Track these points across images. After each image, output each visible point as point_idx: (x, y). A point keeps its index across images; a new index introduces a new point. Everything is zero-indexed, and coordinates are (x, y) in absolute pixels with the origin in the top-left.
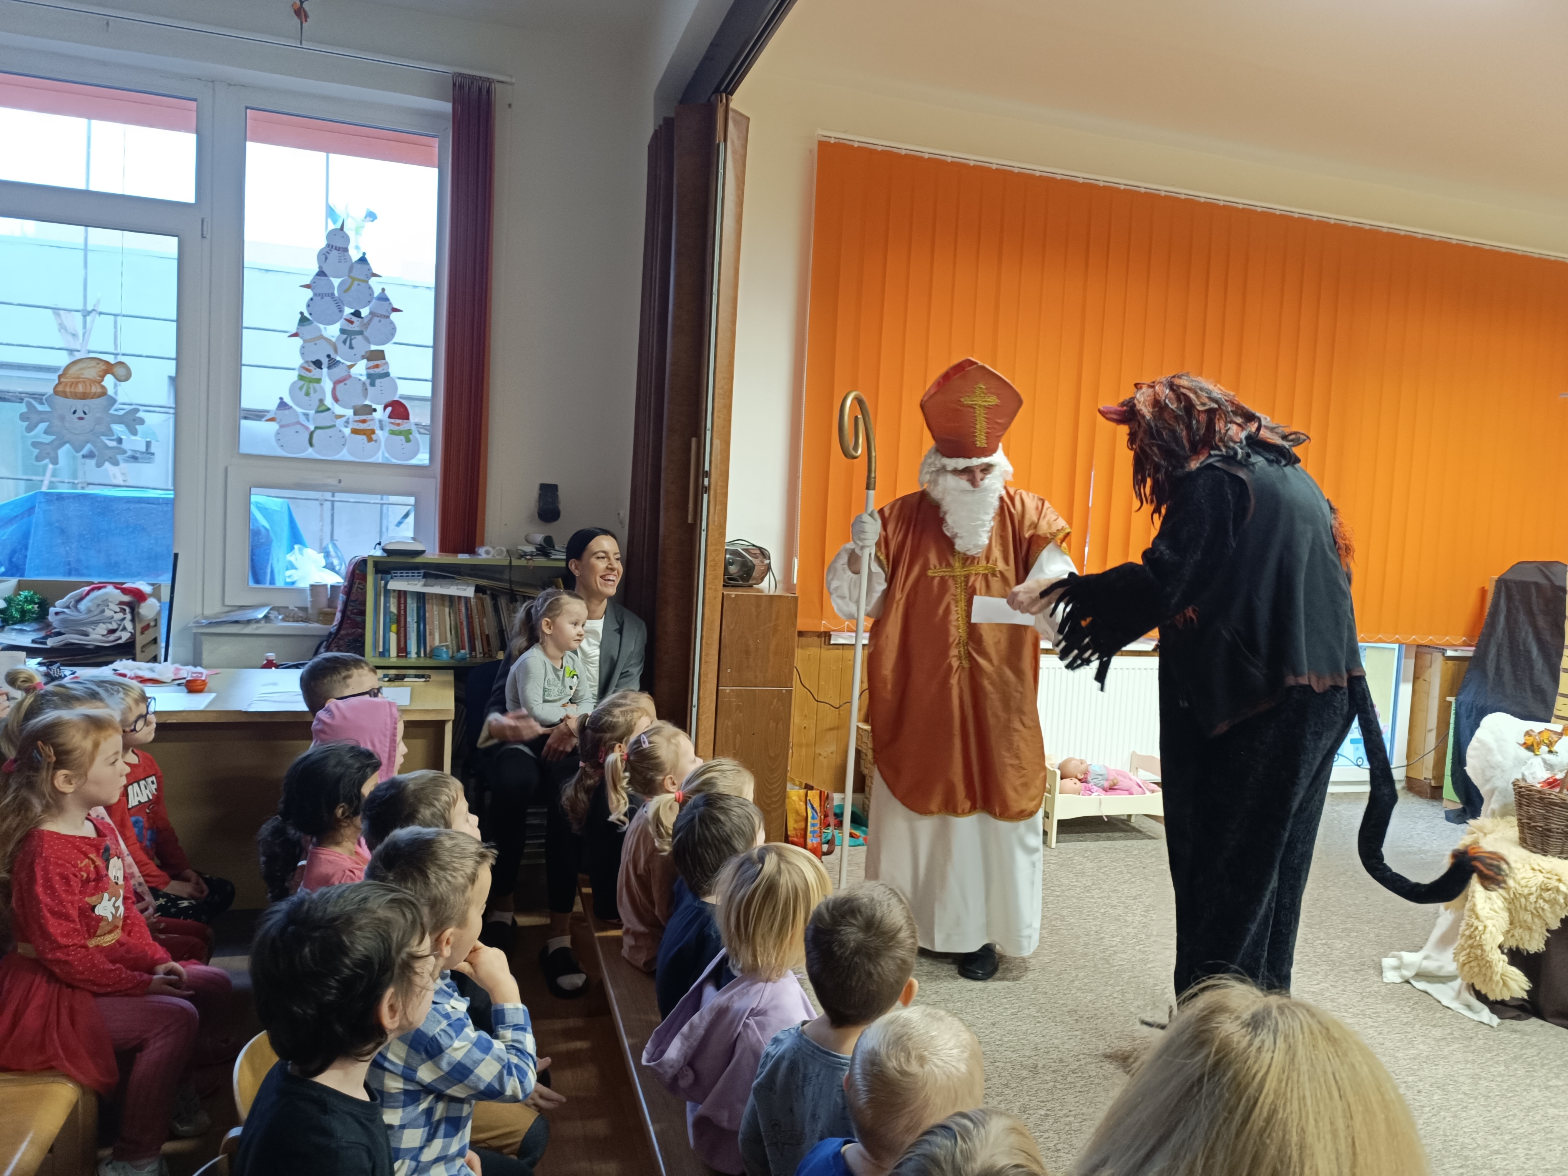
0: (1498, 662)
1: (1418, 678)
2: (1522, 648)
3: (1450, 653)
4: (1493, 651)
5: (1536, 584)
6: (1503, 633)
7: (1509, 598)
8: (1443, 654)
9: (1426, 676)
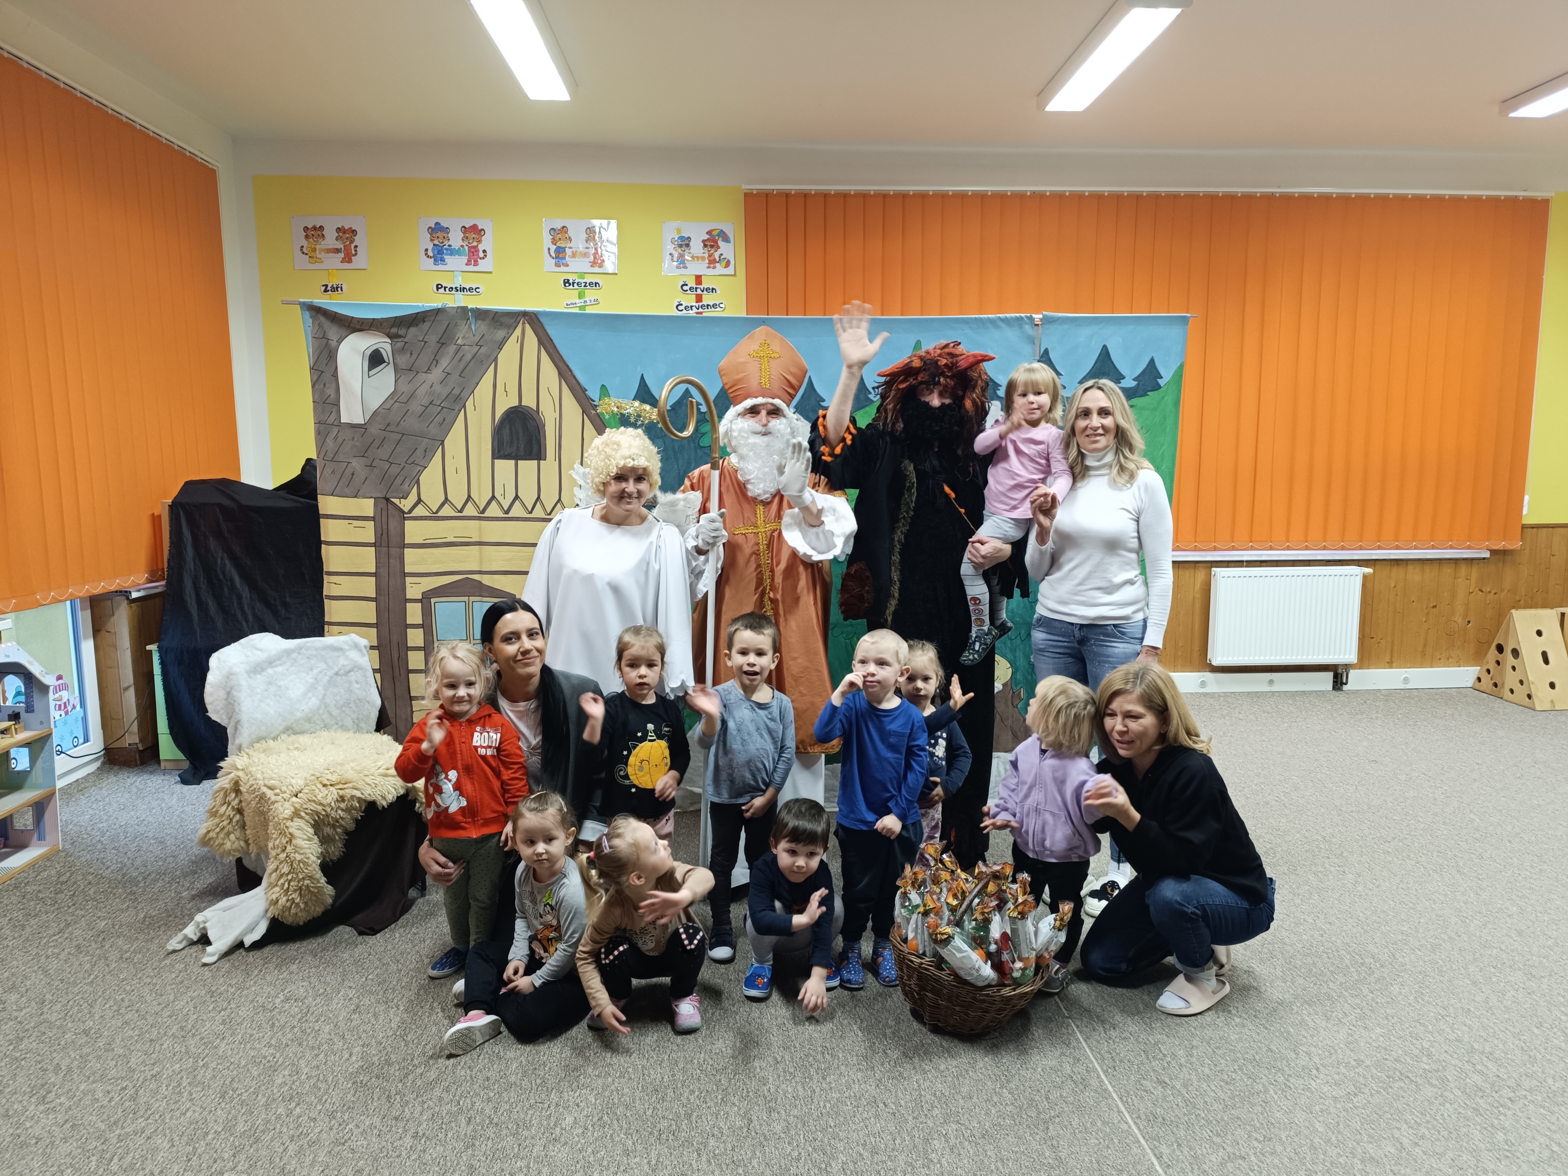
0: (198, 595)
1: (99, 631)
2: (221, 577)
3: (135, 595)
4: (188, 584)
5: (220, 505)
6: (195, 563)
7: (192, 524)
8: (128, 598)
9: (109, 627)
